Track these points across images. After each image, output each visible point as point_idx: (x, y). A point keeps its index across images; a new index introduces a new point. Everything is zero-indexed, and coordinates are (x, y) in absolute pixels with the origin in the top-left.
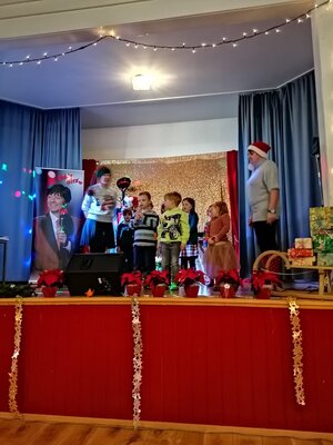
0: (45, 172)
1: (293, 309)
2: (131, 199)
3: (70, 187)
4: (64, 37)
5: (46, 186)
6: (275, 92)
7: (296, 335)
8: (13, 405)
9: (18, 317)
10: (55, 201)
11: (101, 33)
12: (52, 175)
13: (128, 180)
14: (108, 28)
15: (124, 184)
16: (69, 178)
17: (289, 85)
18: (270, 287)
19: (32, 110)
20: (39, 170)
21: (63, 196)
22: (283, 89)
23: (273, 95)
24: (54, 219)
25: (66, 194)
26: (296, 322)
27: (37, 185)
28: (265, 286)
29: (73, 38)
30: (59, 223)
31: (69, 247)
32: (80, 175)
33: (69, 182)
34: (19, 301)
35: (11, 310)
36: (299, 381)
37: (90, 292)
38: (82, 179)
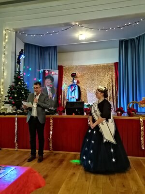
0: (44, 71)
1: (141, 120)
2: (77, 81)
3: (53, 76)
4: (60, 25)
5: (45, 76)
6: (134, 39)
7: (142, 128)
8: (51, 148)
9: (51, 121)
10: (48, 81)
11: (73, 23)
12: (47, 72)
13: (75, 74)
14: (76, 22)
15: (74, 75)
16: (53, 73)
17: (139, 36)
18: (134, 113)
19: (39, 47)
20: (42, 70)
21: (51, 80)
22: (137, 38)
23: (133, 40)
24: (48, 88)
25: (52, 79)
26: (142, 124)
27: (41, 76)
28: (132, 113)
29: (63, 25)
30: (50, 90)
31: (53, 99)
32: (57, 72)
33: (53, 75)
34: (51, 116)
35: (49, 119)
36: (143, 142)
37: (73, 114)
38: (58, 73)
